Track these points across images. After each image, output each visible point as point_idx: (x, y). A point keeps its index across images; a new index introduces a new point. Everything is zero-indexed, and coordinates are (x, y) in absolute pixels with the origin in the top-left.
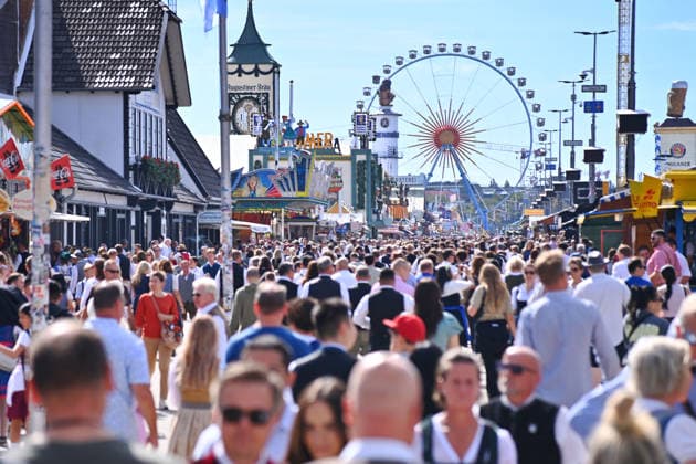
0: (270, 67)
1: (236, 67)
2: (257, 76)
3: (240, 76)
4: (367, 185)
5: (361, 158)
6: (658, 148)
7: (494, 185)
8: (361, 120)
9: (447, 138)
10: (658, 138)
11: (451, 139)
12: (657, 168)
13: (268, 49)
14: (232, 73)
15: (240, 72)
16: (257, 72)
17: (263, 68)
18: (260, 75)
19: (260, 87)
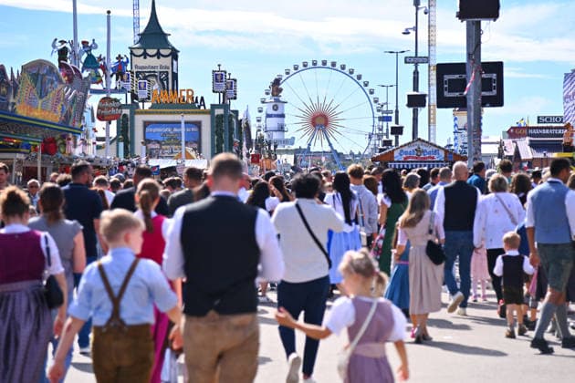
0: (169, 51)
1: (142, 51)
2: (158, 58)
3: (145, 58)
4: (225, 136)
5: (219, 112)
6: (456, 125)
7: (352, 154)
8: (219, 78)
9: (320, 121)
10: (456, 119)
11: (323, 122)
12: (456, 138)
13: (169, 38)
14: (139, 56)
15: (145, 55)
16: (158, 55)
17: (162, 52)
18: (162, 58)
19: (161, 67)
